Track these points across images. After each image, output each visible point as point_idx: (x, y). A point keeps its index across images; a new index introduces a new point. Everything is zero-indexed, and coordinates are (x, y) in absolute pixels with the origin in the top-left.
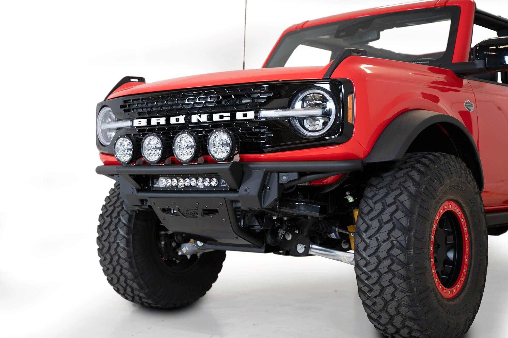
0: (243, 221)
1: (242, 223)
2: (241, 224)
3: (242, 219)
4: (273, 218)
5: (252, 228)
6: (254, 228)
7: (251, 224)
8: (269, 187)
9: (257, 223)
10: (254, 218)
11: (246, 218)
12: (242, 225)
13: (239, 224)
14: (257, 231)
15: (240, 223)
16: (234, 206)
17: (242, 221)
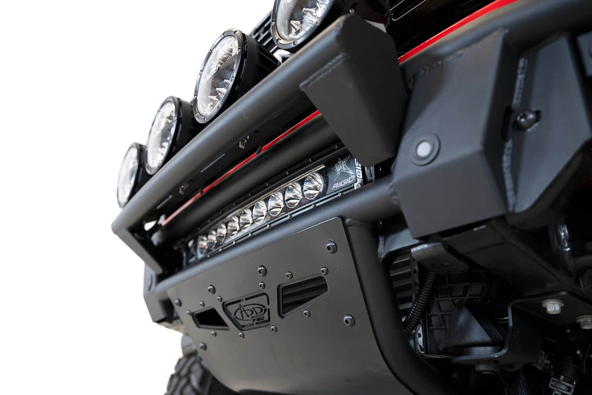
0: (424, 331)
1: (420, 340)
2: (416, 343)
3: (418, 323)
4: (545, 309)
5: (461, 354)
6: (468, 354)
7: (457, 342)
8: (531, 112)
9: (477, 333)
10: (464, 317)
11: (434, 320)
12: (421, 344)
13: (412, 343)
14: (481, 368)
15: (414, 339)
16: (383, 250)
17: (420, 331)
